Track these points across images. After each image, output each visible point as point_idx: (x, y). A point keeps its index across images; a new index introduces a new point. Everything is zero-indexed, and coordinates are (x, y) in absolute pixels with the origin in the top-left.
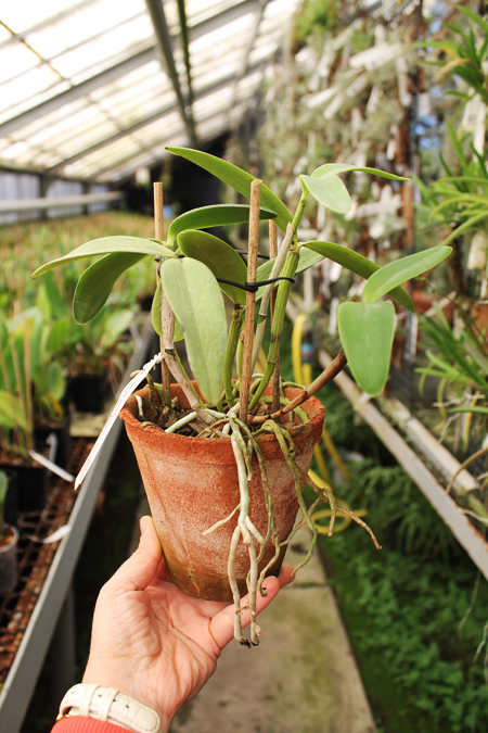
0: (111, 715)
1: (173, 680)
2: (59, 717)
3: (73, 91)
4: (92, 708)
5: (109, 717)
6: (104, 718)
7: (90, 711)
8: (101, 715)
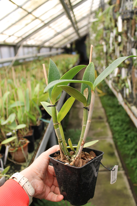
0: (24, 186)
3: (45, 25)
6: (22, 186)
7: (19, 182)
8: (22, 184)
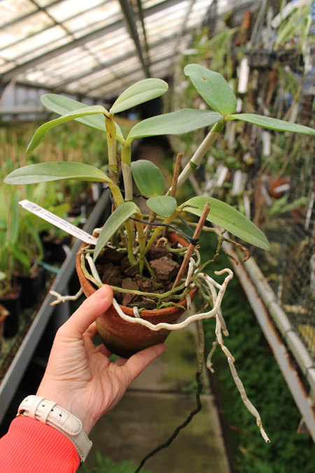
0: (49, 419)
1: (100, 395)
2: (18, 415)
4: (37, 413)
5: (47, 421)
6: (44, 421)
7: (36, 415)
